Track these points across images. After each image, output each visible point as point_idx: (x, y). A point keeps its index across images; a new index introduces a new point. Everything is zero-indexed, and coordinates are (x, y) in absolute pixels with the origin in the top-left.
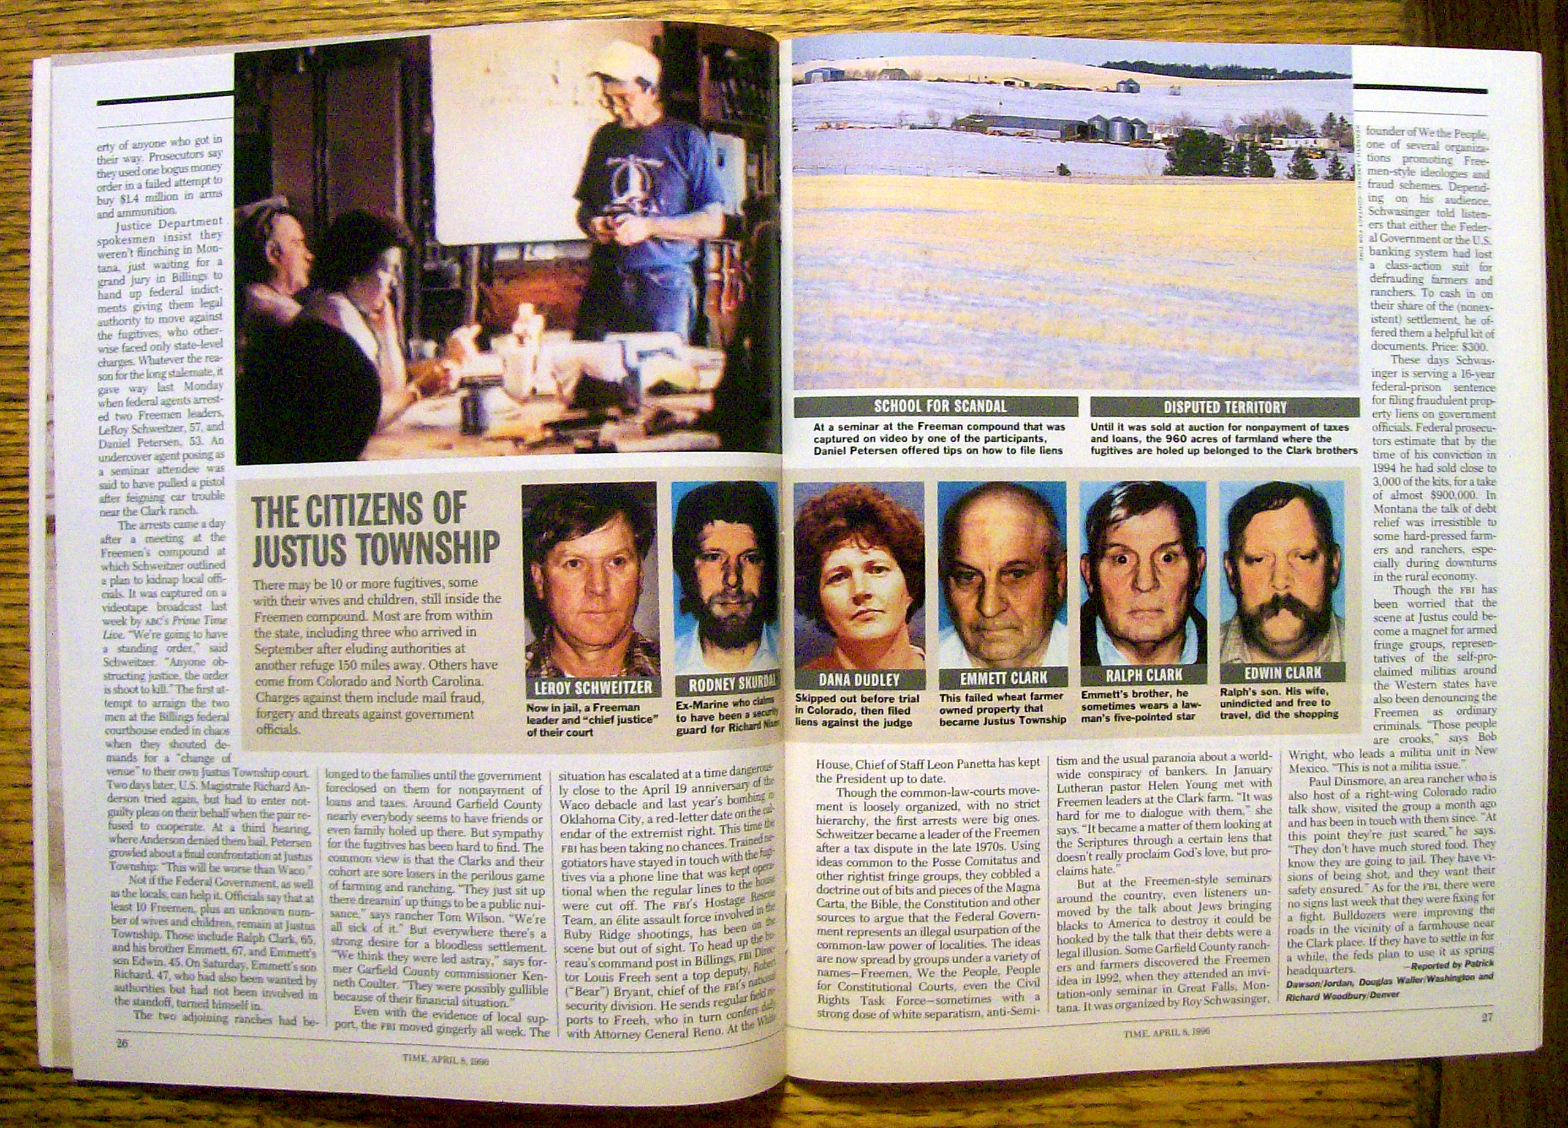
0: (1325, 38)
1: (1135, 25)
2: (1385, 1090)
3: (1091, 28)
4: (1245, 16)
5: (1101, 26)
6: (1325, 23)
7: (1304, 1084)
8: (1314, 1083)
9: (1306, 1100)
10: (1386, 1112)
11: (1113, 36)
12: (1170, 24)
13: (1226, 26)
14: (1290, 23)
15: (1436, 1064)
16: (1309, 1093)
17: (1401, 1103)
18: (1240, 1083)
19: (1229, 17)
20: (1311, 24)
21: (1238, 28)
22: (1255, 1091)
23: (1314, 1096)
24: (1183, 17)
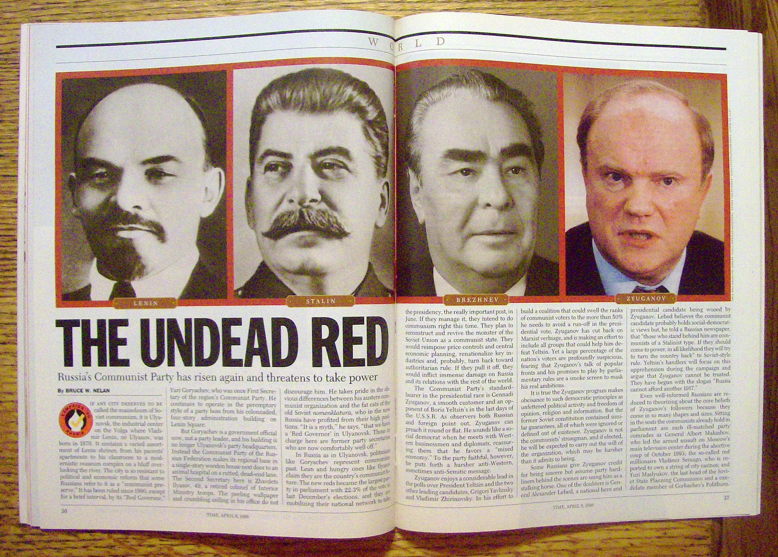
2: (701, 532)
4: (624, 13)
6: (662, 16)
7: (657, 530)
8: (662, 529)
9: (659, 537)
10: (697, 542)
14: (645, 16)
15: (720, 520)
16: (659, 534)
17: (704, 538)
18: (627, 530)
20: (656, 17)
21: (621, 19)
22: (634, 533)
23: (662, 535)
24: (594, 13)
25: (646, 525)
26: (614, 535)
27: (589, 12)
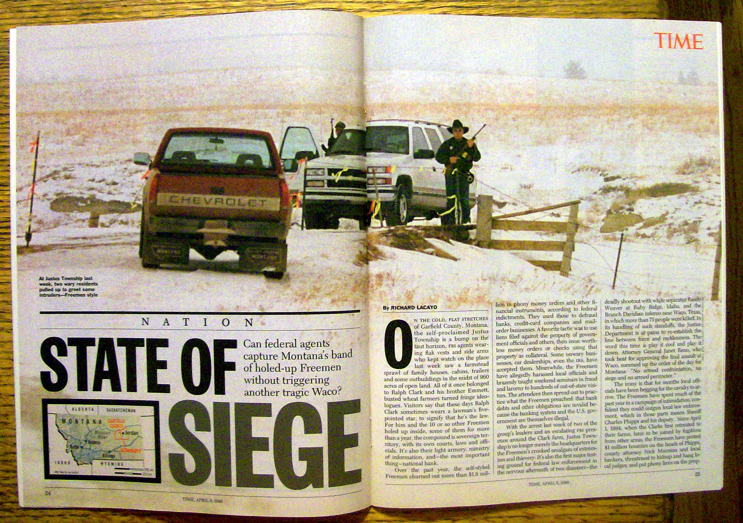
0: (622, 16)
1: (533, 9)
2: (647, 509)
3: (512, 11)
4: (584, 6)
5: (517, 10)
6: (622, 8)
7: (610, 506)
8: (615, 506)
9: (611, 514)
10: (649, 519)
11: (522, 15)
12: (550, 9)
13: (575, 10)
14: (605, 9)
15: (671, 497)
16: (612, 510)
17: (655, 515)
18: (581, 506)
19: (577, 6)
20: (616, 9)
21: (581, 11)
22: (587, 509)
23: (614, 512)
24: (556, 6)
25: (600, 502)
26: (568, 511)
27: (549, 5)
